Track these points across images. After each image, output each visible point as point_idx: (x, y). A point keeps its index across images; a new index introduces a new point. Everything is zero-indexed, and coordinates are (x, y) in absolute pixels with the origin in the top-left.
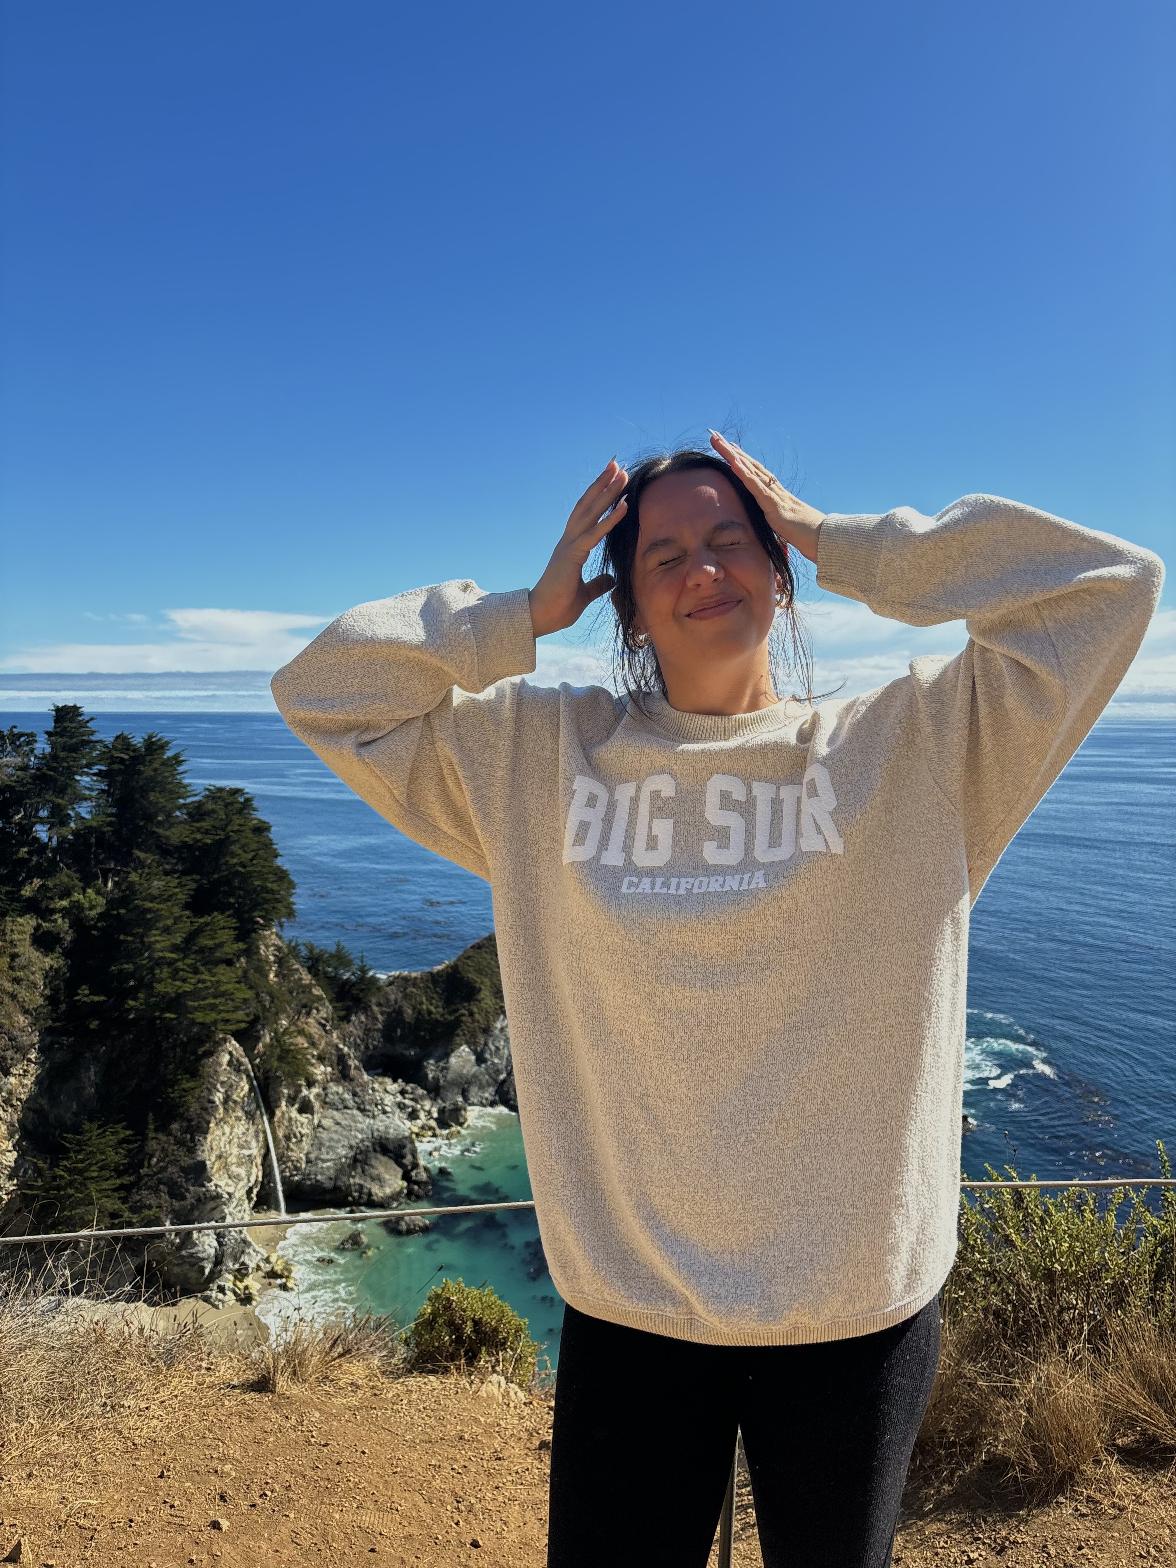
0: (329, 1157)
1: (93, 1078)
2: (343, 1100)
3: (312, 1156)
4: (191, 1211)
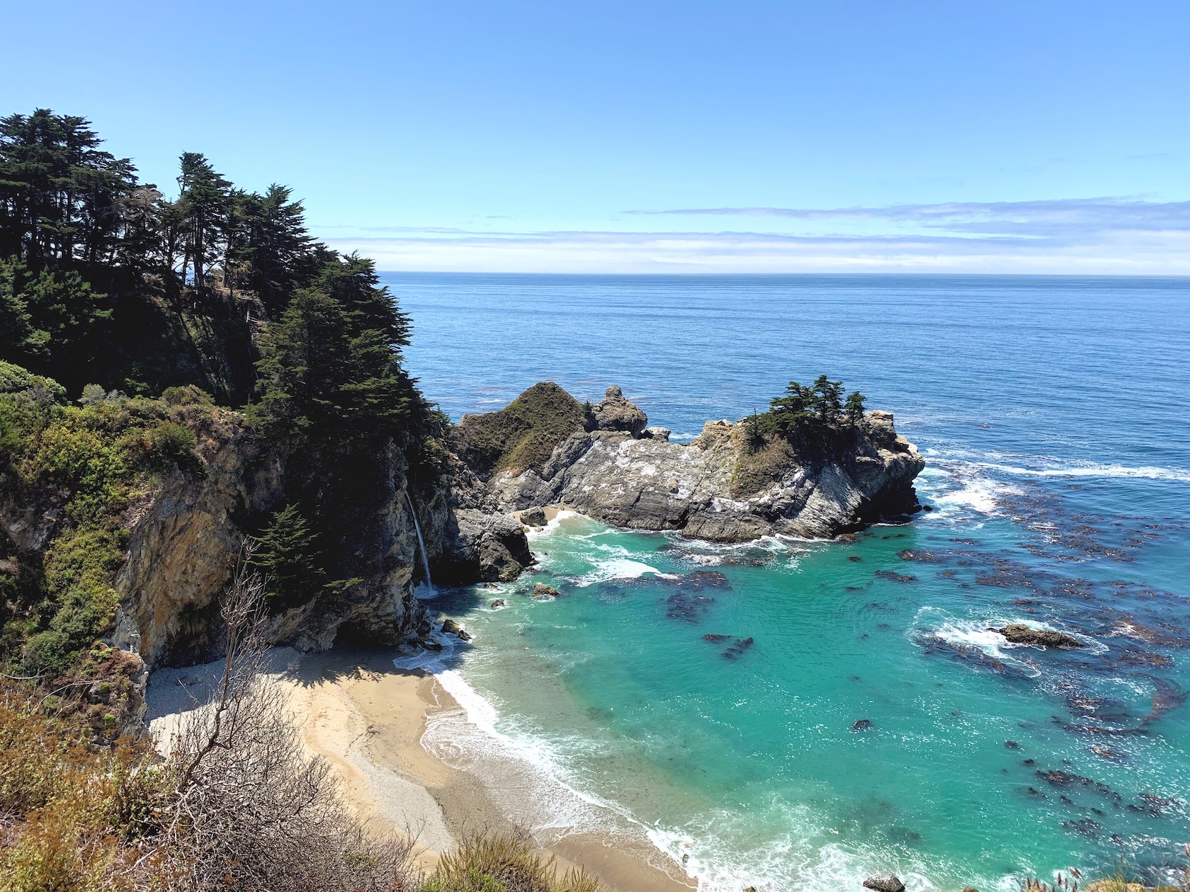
1: (279, 469)
2: (464, 501)
4: (384, 578)
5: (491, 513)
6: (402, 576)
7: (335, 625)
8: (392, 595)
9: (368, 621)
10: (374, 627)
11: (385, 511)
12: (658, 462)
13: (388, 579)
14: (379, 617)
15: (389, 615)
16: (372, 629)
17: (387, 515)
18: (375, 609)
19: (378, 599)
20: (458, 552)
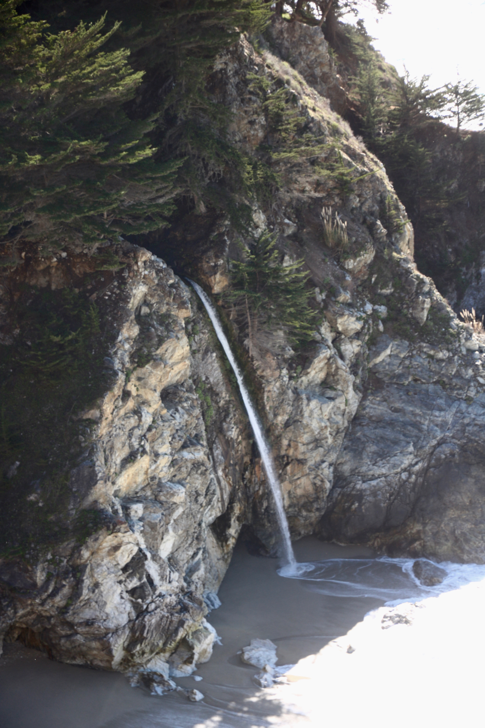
0: (377, 471)
3: (346, 468)
4: (77, 550)
6: (116, 548)
8: (97, 585)
11: (94, 413)
13: (86, 554)
14: (71, 625)
15: (89, 623)
17: (96, 422)
18: (63, 610)
19: (66, 590)
20: (365, 486)
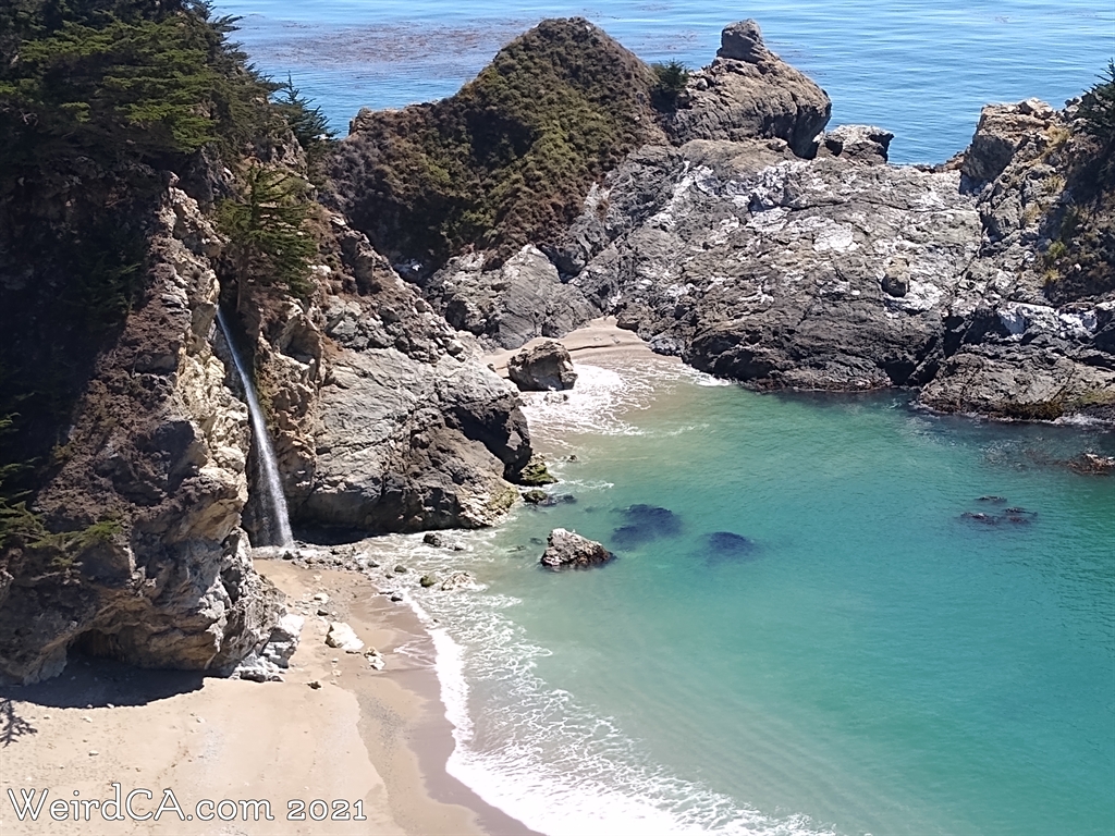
2: (363, 330)
5: (433, 359)
7: (60, 640)
9: (141, 629)
10: (158, 644)
12: (859, 217)
16: (152, 649)
